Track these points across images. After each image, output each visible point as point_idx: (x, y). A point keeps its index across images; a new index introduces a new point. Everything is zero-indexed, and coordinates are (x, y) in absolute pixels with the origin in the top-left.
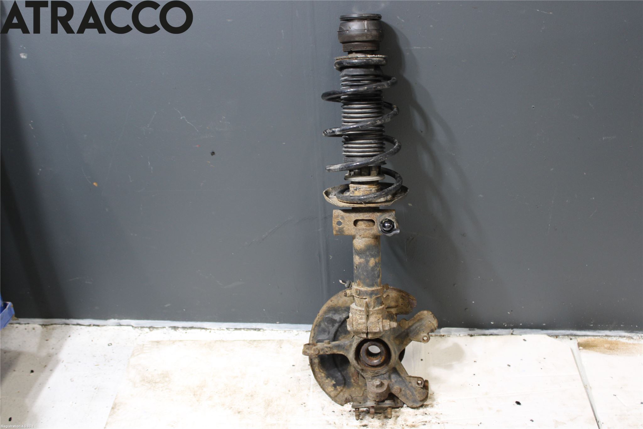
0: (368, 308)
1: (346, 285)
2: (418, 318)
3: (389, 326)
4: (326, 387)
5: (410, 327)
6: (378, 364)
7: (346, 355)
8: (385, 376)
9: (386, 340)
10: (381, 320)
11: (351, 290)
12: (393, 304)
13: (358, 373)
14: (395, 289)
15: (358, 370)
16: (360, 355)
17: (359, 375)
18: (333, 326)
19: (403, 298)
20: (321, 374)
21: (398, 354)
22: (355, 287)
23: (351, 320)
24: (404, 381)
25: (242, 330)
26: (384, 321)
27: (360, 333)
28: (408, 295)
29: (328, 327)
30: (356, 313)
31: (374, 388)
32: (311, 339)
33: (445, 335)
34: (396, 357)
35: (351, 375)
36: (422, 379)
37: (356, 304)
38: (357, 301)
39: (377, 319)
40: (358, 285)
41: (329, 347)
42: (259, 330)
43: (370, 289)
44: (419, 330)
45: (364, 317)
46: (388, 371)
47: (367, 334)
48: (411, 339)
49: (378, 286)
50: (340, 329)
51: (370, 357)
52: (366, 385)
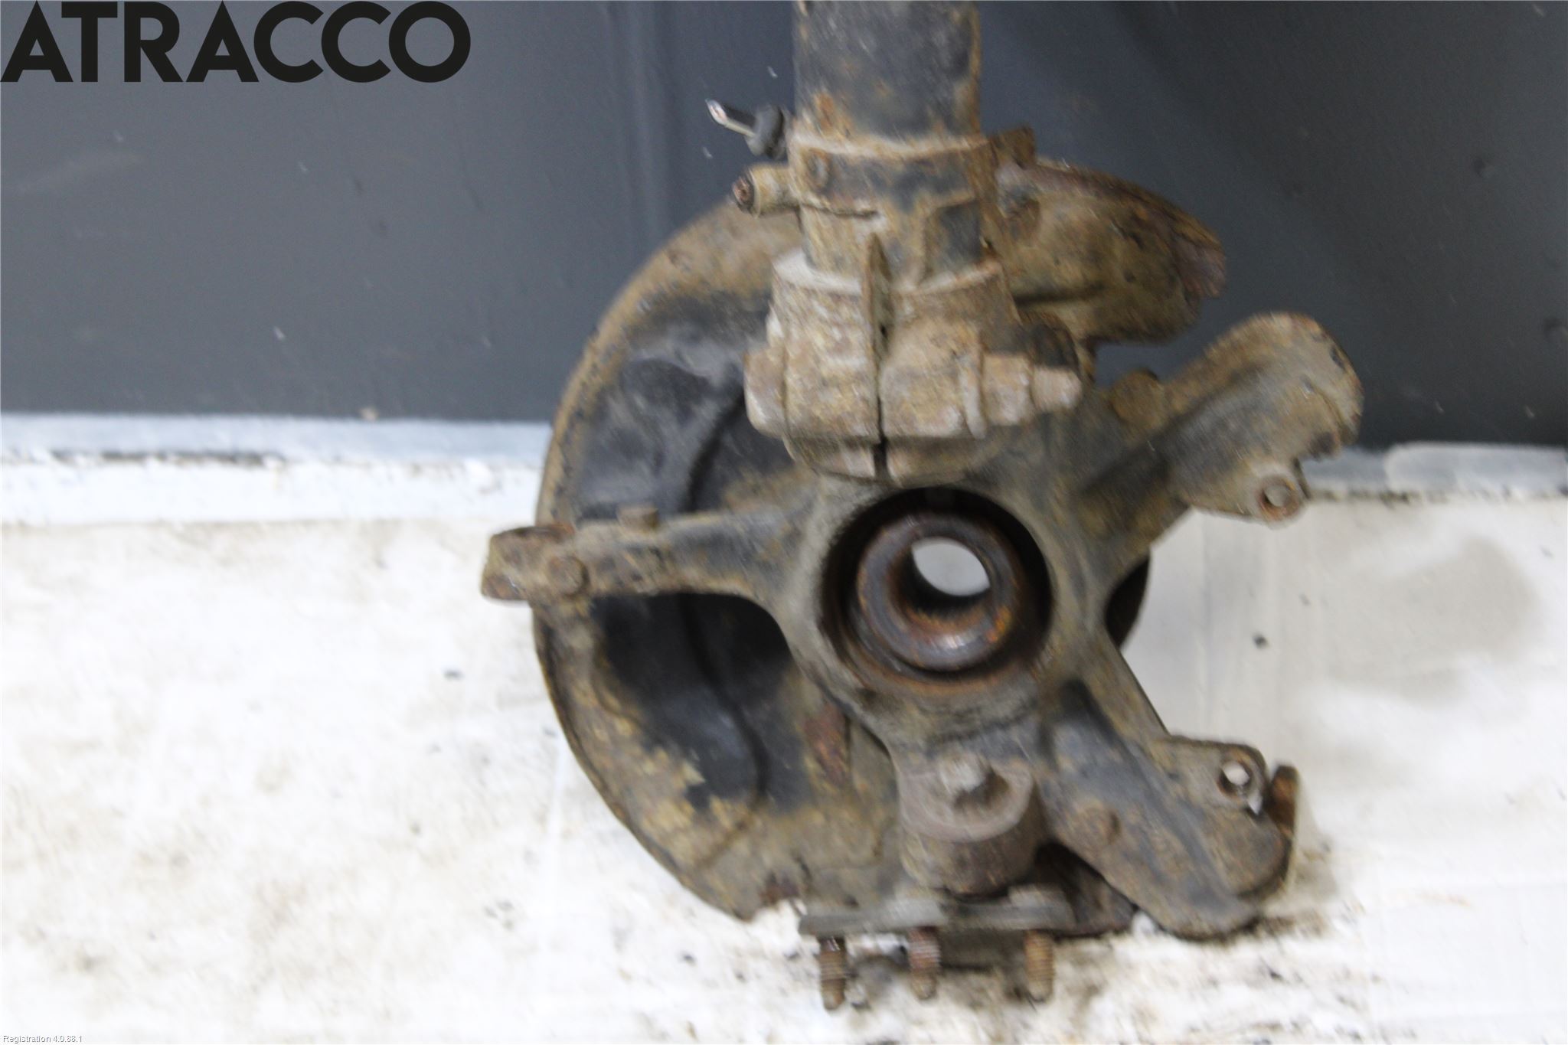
0: (883, 281)
1: (754, 139)
2: (1234, 363)
3: (1022, 397)
4: (647, 803)
5: (1177, 422)
6: (968, 656)
7: (761, 600)
8: (1018, 735)
9: (1018, 504)
10: (972, 355)
11: (782, 171)
12: (1071, 273)
13: (847, 719)
14: (1083, 180)
15: (844, 697)
16: (858, 605)
17: (856, 735)
18: (685, 415)
19: (1136, 238)
20: (611, 727)
21: (1097, 592)
22: (802, 138)
23: (774, 360)
24: (1134, 766)
25: (153, 464)
26: (993, 362)
27: (835, 448)
28: (1168, 212)
29: (652, 425)
30: (805, 315)
31: (940, 813)
32: (549, 501)
33: (1416, 495)
34: (1083, 611)
35: (798, 727)
36: (1254, 754)
37: (810, 260)
38: (815, 235)
39: (945, 354)
40: (824, 124)
41: (656, 552)
42: (255, 459)
43: (898, 150)
44: (1239, 441)
45: (860, 337)
46: (1033, 704)
47: (881, 449)
48: (1186, 497)
49: (953, 126)
50: (728, 440)
51: (923, 618)
52: (893, 786)
